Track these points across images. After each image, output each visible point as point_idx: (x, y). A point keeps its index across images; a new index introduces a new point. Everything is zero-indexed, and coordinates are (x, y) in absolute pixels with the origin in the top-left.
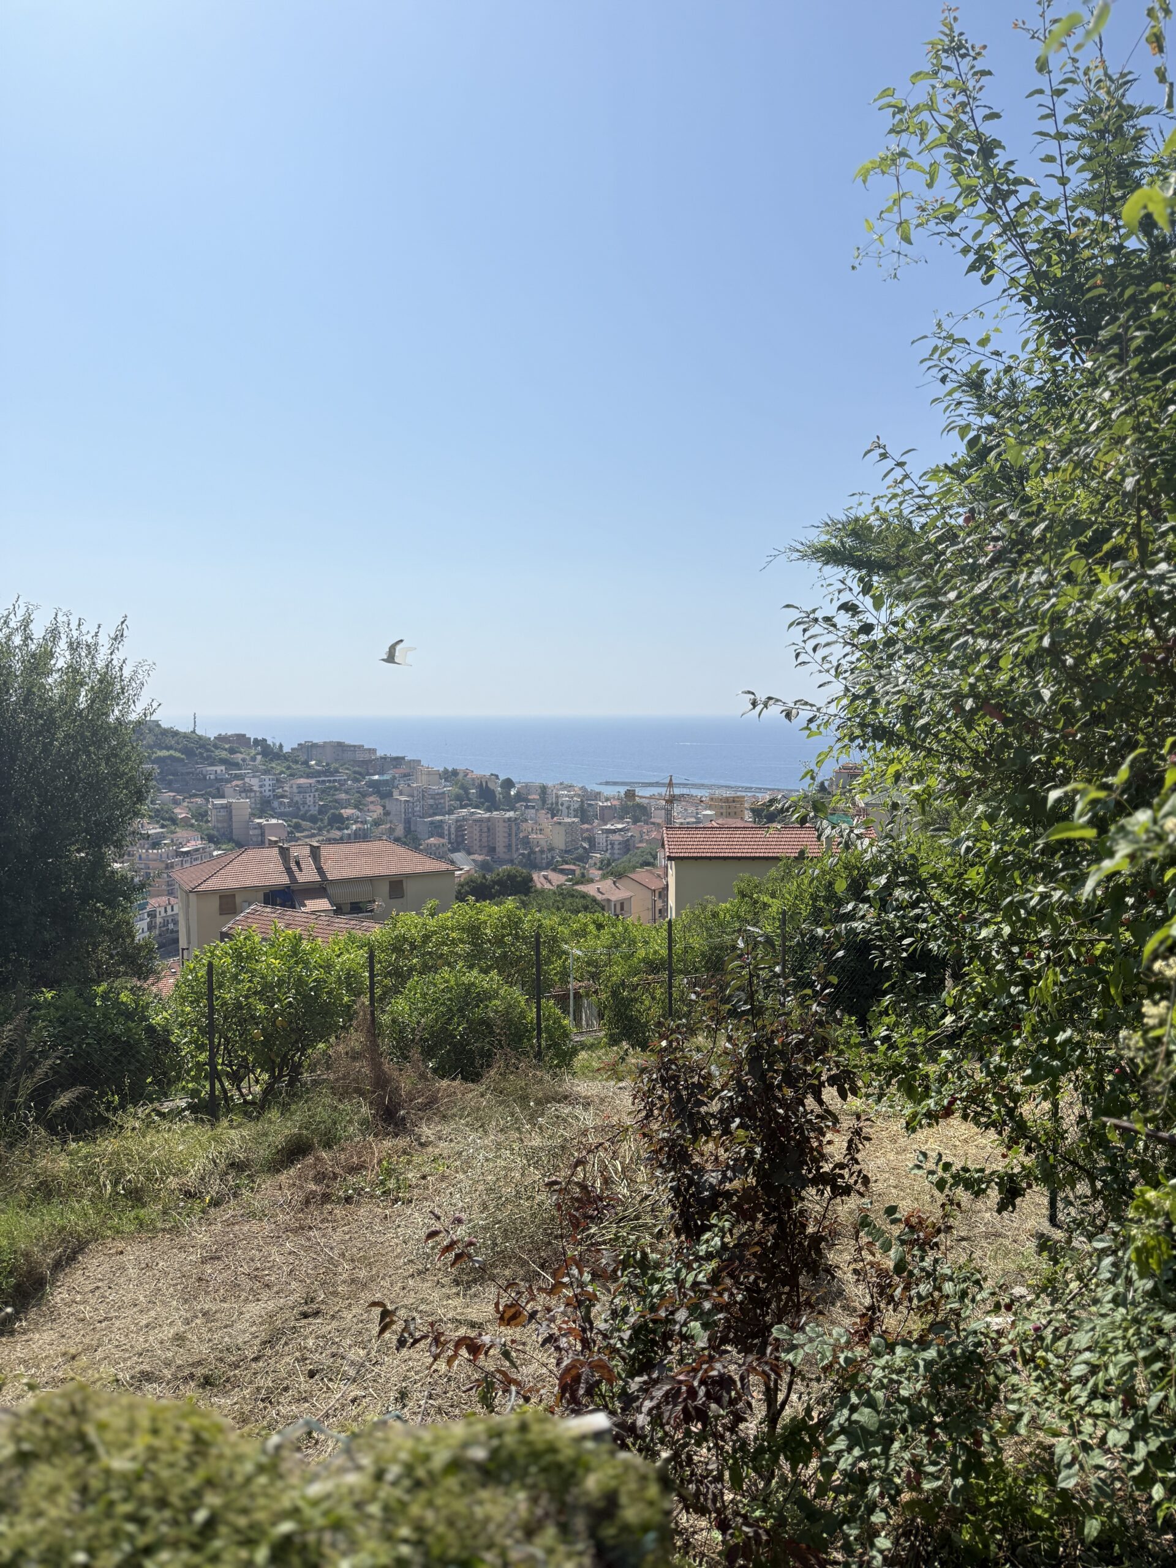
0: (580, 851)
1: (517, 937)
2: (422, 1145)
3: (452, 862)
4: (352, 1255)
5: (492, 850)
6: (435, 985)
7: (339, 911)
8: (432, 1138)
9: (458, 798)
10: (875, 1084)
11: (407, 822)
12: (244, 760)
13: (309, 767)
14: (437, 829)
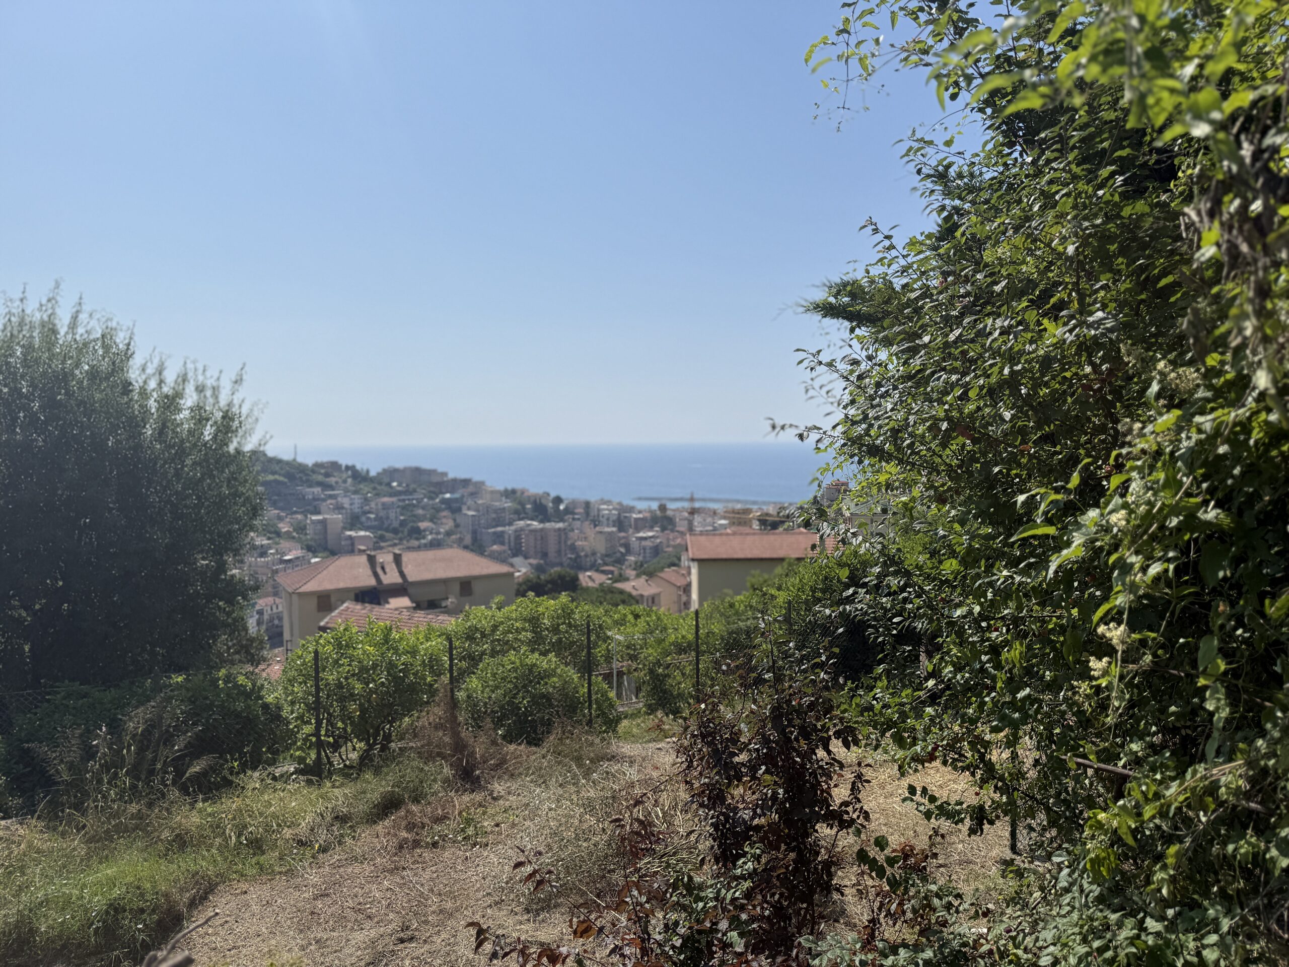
0: (618, 555)
1: (570, 625)
2: (495, 799)
3: (512, 565)
4: (440, 890)
5: (545, 555)
6: (503, 666)
7: (418, 607)
8: (503, 793)
9: (517, 512)
10: (873, 737)
11: (474, 532)
12: (337, 483)
13: (391, 487)
14: (499, 538)
